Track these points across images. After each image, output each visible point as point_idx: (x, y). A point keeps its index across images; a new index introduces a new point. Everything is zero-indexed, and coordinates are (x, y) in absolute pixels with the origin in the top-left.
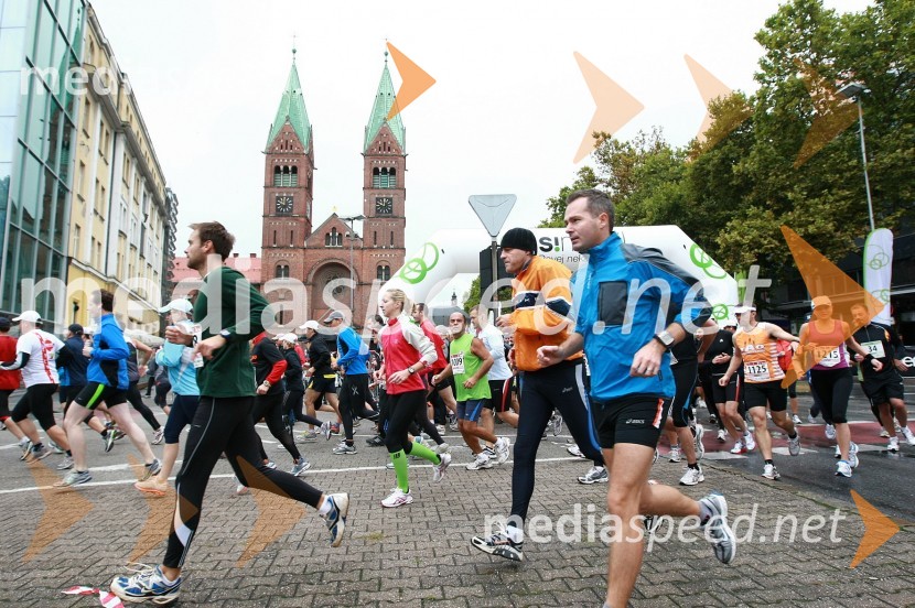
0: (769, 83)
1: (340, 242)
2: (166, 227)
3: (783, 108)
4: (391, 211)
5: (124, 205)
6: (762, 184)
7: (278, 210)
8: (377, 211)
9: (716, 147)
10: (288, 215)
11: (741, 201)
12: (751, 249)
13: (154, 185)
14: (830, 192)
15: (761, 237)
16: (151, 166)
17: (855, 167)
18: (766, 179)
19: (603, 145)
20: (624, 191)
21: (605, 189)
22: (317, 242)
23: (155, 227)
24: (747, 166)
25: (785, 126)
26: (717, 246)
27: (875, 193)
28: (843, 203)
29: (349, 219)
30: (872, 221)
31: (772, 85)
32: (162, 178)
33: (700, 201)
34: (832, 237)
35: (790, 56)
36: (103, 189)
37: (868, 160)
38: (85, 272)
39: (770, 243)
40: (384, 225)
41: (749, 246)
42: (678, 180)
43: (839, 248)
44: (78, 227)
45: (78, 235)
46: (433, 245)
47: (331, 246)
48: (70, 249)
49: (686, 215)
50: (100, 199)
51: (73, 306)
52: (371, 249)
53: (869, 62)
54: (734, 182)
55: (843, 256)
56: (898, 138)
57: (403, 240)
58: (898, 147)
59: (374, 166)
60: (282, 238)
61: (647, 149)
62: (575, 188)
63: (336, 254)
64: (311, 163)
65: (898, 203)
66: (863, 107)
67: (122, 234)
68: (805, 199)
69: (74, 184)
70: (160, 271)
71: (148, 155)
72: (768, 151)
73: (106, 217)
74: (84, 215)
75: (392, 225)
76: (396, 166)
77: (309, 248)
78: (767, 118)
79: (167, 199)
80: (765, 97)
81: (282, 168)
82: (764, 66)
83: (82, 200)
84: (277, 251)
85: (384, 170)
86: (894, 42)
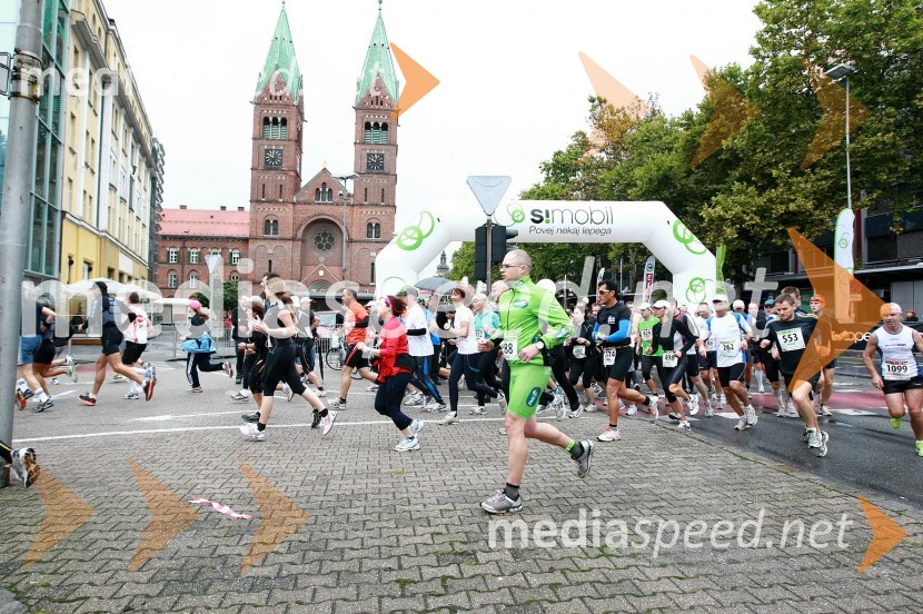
0: (763, 58)
1: (330, 198)
2: (153, 179)
3: (774, 85)
4: (382, 168)
5: (114, 158)
6: (748, 160)
7: (266, 163)
8: (368, 167)
9: (708, 120)
10: (278, 168)
11: (728, 176)
12: (733, 224)
13: (141, 135)
14: (813, 171)
15: (744, 212)
16: (138, 116)
17: (838, 147)
18: (753, 155)
19: (599, 109)
20: (617, 157)
21: (599, 154)
22: (306, 198)
23: (142, 179)
24: (735, 141)
25: (775, 103)
26: (702, 219)
27: (855, 175)
28: (824, 182)
29: (343, 178)
30: (850, 201)
31: (767, 60)
32: (149, 128)
33: (689, 173)
34: (811, 215)
35: (785, 32)
36: (93, 141)
37: (851, 142)
38: (78, 226)
39: (752, 219)
40: (375, 182)
41: (732, 221)
42: (670, 150)
43: (817, 226)
44: (70, 181)
45: (71, 188)
46: (429, 213)
47: (321, 201)
48: (63, 203)
49: (675, 187)
50: (90, 150)
51: (68, 260)
52: (362, 205)
53: (860, 44)
54: (723, 157)
55: (820, 234)
56: (880, 121)
57: (393, 198)
58: (879, 130)
59: (366, 120)
60: (271, 192)
61: (642, 117)
62: (569, 152)
63: (327, 210)
64: (301, 114)
65: (876, 184)
66: (851, 88)
67: (112, 187)
68: (789, 177)
69: (66, 136)
70: (148, 224)
71: (136, 104)
72: (757, 127)
73: (96, 171)
74: (76, 169)
75: (383, 181)
76: (388, 122)
77: (299, 203)
78: (759, 93)
79: (154, 149)
80: (758, 74)
81: (271, 119)
82: (761, 40)
83: (73, 153)
84: (265, 205)
85: (376, 125)
86: (886, 25)
